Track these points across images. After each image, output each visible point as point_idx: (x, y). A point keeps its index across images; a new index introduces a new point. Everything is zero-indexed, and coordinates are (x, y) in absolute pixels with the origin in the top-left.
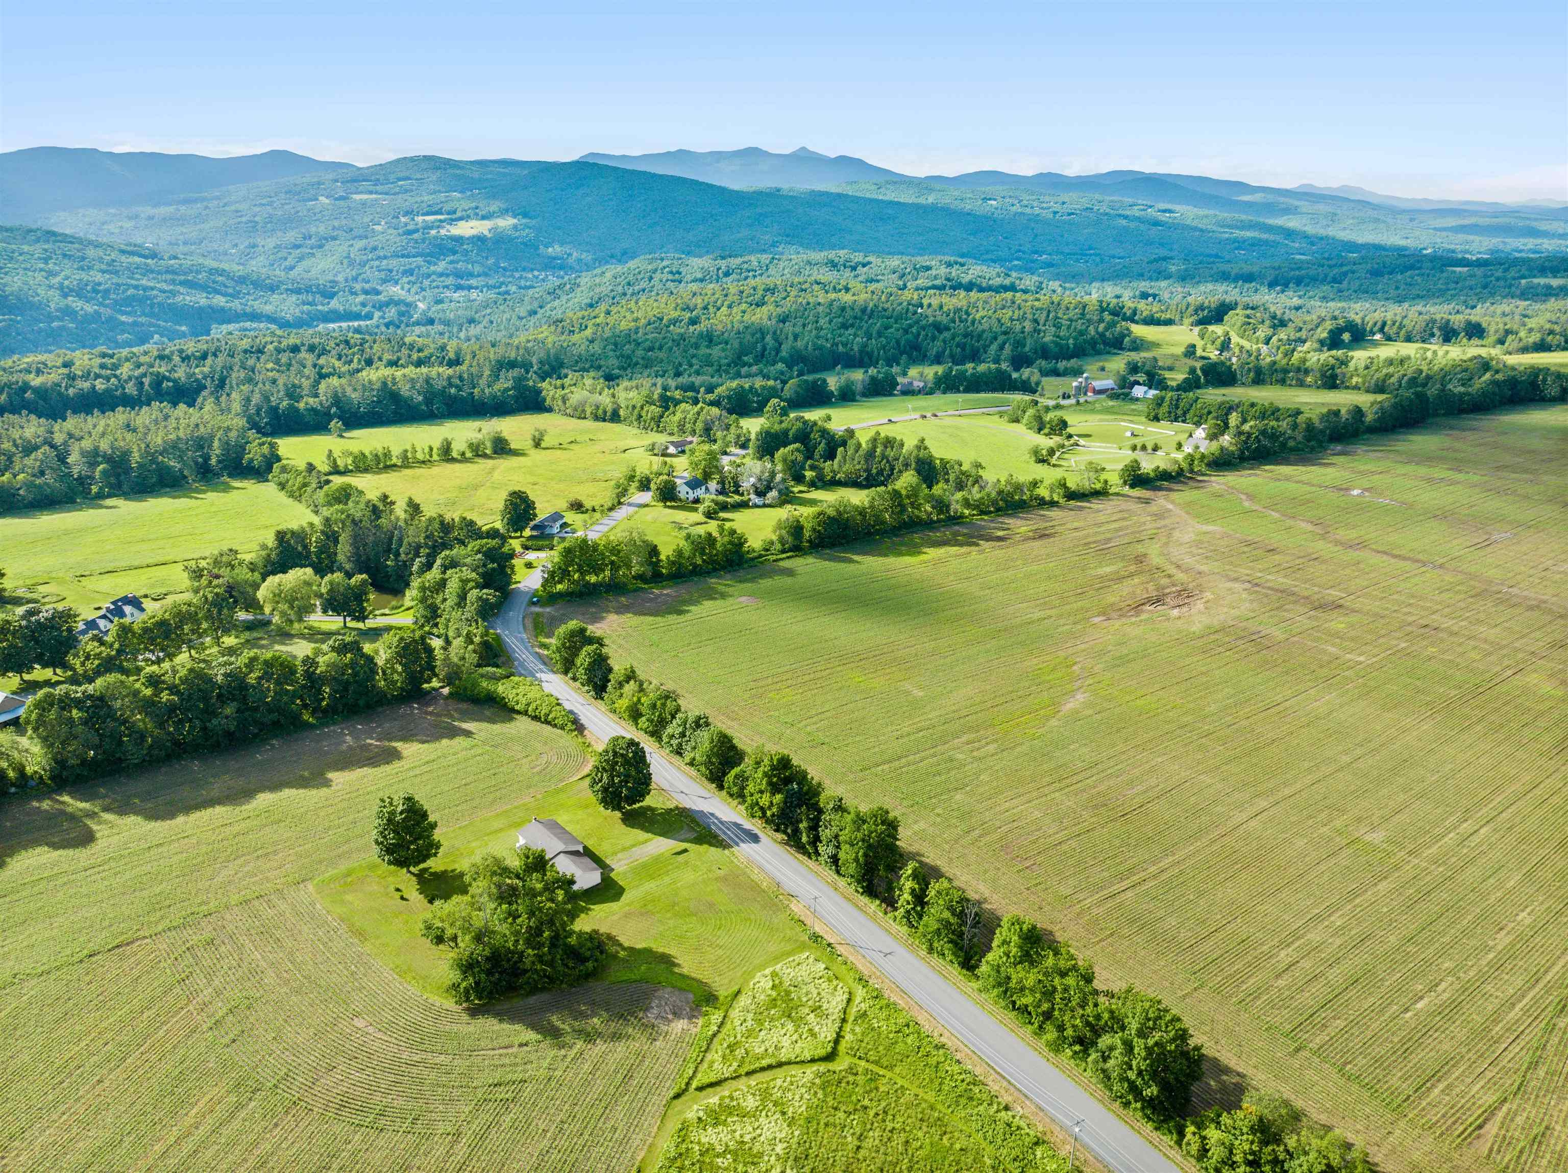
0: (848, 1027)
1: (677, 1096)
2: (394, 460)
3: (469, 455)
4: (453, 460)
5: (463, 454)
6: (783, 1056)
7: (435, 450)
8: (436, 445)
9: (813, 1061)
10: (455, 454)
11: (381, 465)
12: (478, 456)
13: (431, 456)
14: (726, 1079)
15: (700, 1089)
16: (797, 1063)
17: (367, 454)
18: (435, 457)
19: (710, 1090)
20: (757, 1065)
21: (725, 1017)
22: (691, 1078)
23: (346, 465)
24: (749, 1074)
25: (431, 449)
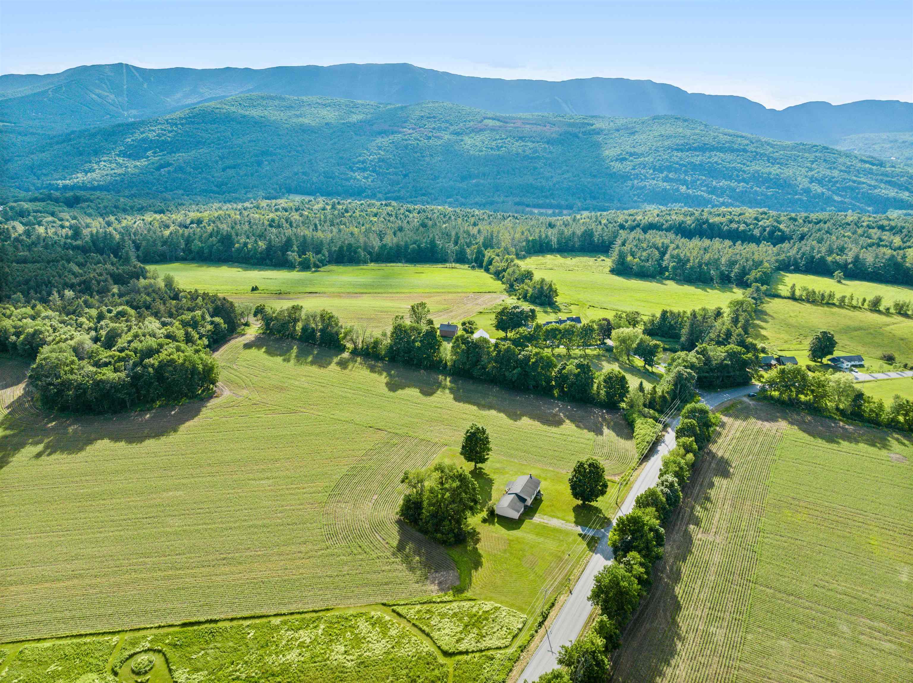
0: (477, 655)
1: (384, 604)
2: (835, 301)
3: (892, 310)
4: (879, 312)
5: (888, 309)
6: (435, 635)
7: (867, 302)
8: (870, 297)
9: (439, 647)
10: (882, 308)
11: (824, 302)
12: (900, 313)
13: (863, 305)
14: (405, 618)
15: (394, 611)
16: (434, 642)
17: (817, 293)
18: (866, 306)
19: (395, 615)
20: (421, 626)
21: (451, 601)
22: (398, 605)
23: (801, 296)
24: (414, 625)
25: (864, 300)
